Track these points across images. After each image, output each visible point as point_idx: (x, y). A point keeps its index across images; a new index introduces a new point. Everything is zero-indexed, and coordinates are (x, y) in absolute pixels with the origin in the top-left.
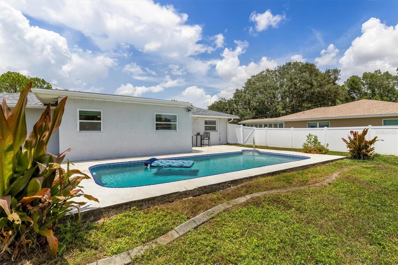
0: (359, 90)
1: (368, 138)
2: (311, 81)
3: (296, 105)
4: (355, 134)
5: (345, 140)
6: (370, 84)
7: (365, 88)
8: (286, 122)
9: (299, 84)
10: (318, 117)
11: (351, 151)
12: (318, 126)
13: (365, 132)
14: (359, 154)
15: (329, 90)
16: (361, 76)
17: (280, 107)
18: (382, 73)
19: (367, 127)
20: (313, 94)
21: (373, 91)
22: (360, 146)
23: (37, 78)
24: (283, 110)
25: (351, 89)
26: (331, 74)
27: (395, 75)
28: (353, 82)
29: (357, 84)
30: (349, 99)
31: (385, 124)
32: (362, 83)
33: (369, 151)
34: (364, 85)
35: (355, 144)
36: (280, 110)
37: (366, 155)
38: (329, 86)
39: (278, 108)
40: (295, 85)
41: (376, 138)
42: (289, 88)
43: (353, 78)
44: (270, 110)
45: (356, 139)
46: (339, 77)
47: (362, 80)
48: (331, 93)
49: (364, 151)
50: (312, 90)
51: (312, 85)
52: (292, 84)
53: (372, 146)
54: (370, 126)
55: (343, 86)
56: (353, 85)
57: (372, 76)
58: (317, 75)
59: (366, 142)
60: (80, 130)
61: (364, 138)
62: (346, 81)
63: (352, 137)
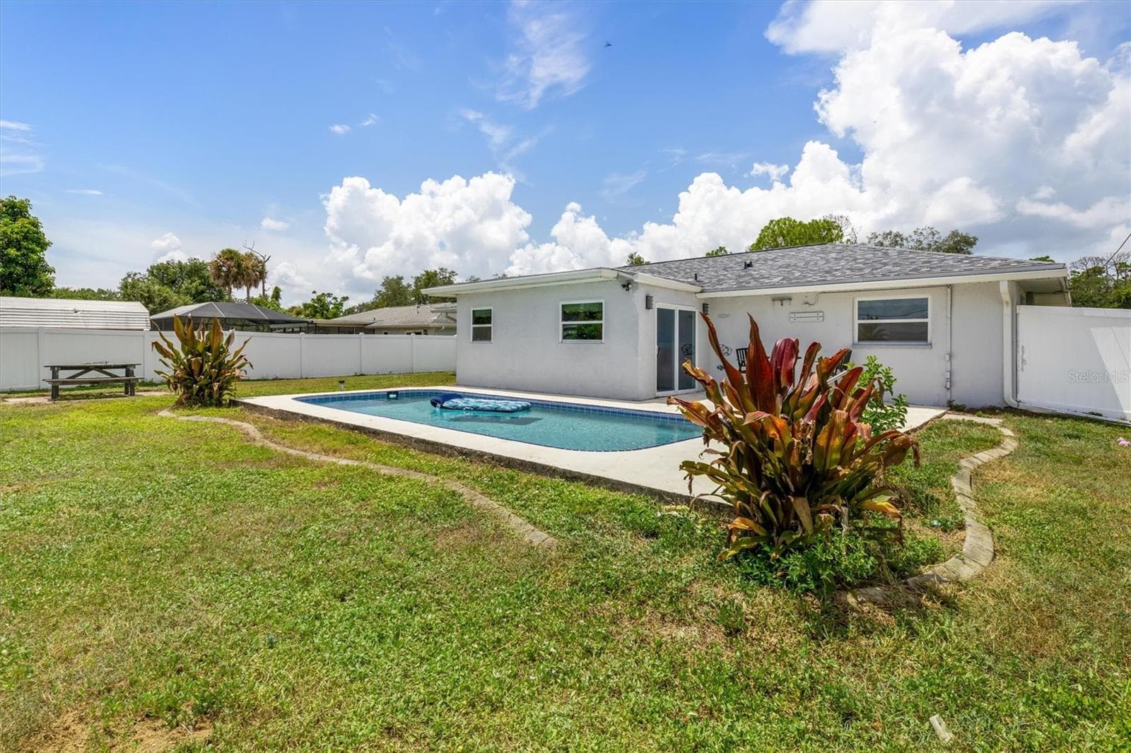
60: (474, 340)
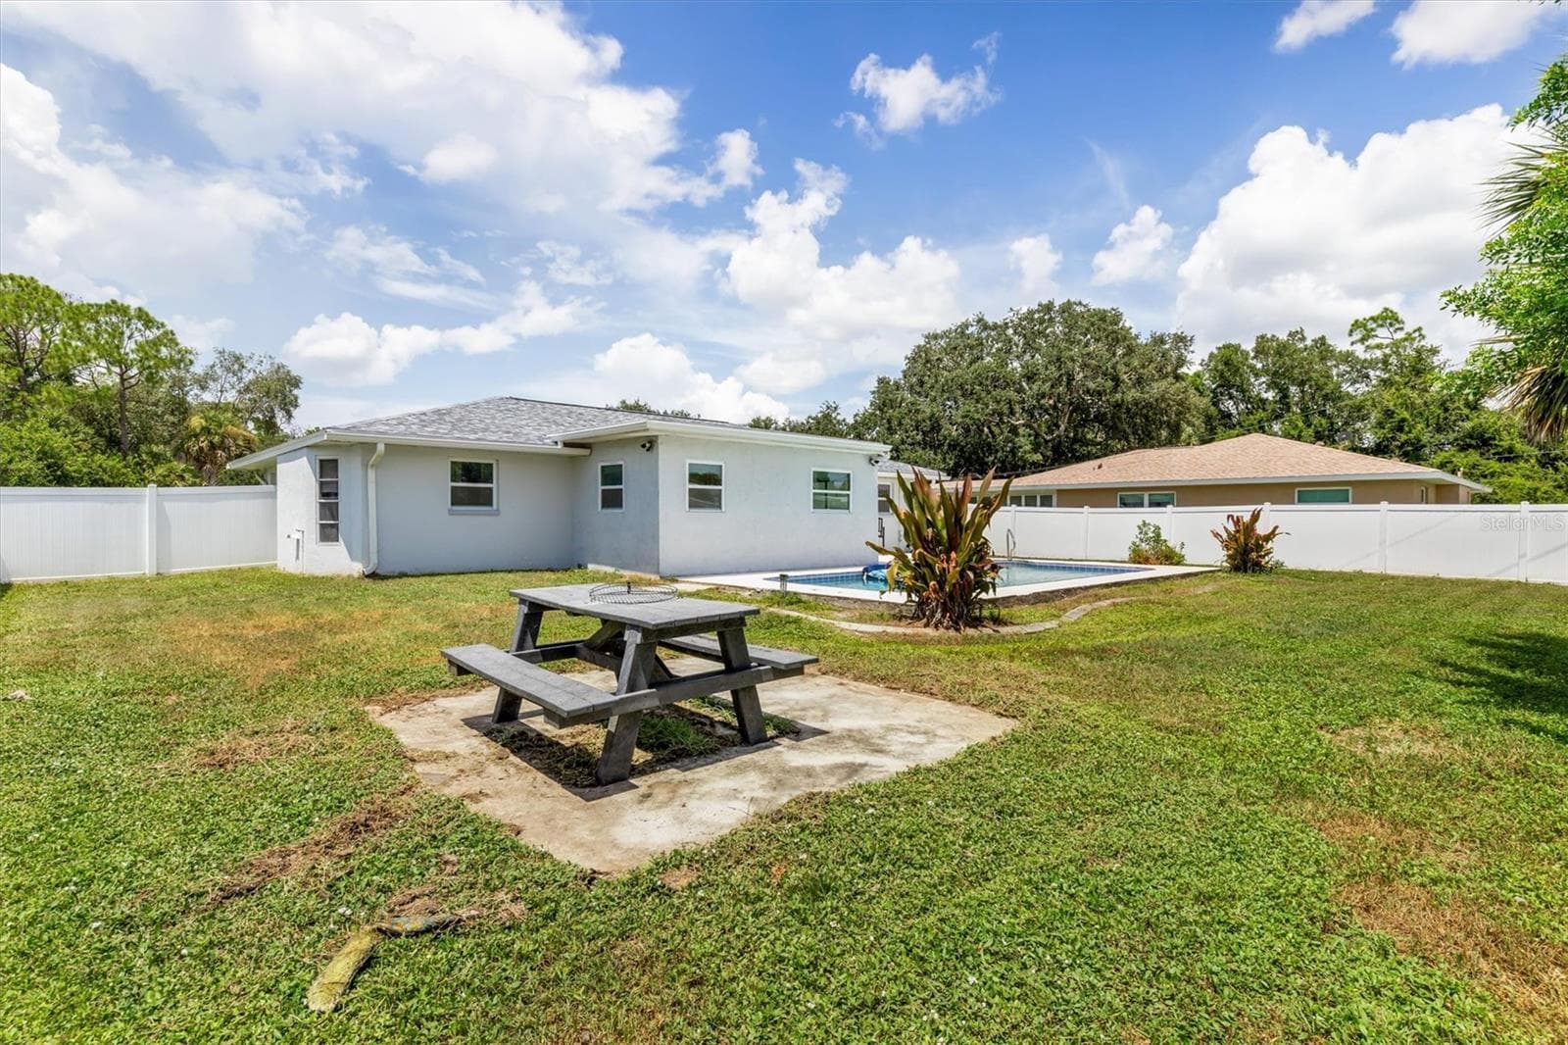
0: (1243, 391)
1: (1261, 529)
2: (1114, 368)
3: (1067, 437)
4: (1237, 522)
5: (1217, 535)
6: (1275, 373)
7: (1260, 385)
8: (1060, 492)
9: (1081, 375)
10: (1148, 479)
11: (1229, 556)
12: (1146, 501)
13: (1255, 517)
14: (1245, 562)
15: (1163, 396)
16: (1249, 346)
17: (1024, 443)
18: (1309, 342)
19: (1259, 507)
20: (1118, 406)
21: (1284, 395)
22: (1247, 545)
23: (114, 302)
24: (1035, 450)
25: (1218, 386)
26: (1167, 346)
27: (1344, 349)
28: (1226, 364)
29: (1236, 371)
30: (1215, 419)
31: (1301, 501)
32: (1252, 368)
33: (1264, 557)
34: (1257, 375)
35: (1236, 541)
36: (1025, 452)
37: (1258, 564)
38: (1163, 384)
39: (1021, 447)
40: (1070, 378)
41: (1276, 528)
42: (1052, 386)
43: (1228, 352)
44: (997, 451)
45: (1238, 531)
46: (1189, 357)
47: (1253, 358)
48: (1169, 405)
49: (1254, 555)
50: (1118, 396)
51: (1116, 380)
52: (1061, 375)
53: (1270, 545)
54: (1267, 506)
55: (1197, 375)
56: (1227, 374)
57: (1282, 350)
58: (1130, 351)
59: (1258, 538)
61: (1253, 530)
62: (1206, 358)
63: (1232, 528)
